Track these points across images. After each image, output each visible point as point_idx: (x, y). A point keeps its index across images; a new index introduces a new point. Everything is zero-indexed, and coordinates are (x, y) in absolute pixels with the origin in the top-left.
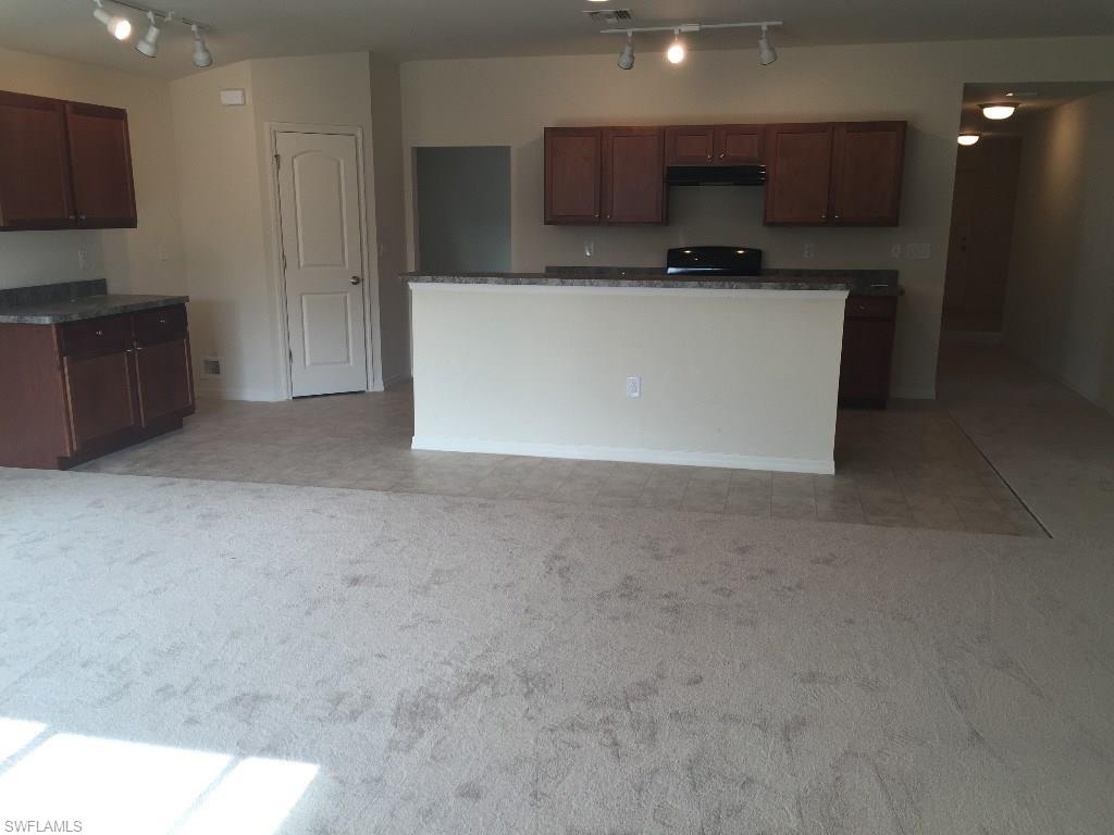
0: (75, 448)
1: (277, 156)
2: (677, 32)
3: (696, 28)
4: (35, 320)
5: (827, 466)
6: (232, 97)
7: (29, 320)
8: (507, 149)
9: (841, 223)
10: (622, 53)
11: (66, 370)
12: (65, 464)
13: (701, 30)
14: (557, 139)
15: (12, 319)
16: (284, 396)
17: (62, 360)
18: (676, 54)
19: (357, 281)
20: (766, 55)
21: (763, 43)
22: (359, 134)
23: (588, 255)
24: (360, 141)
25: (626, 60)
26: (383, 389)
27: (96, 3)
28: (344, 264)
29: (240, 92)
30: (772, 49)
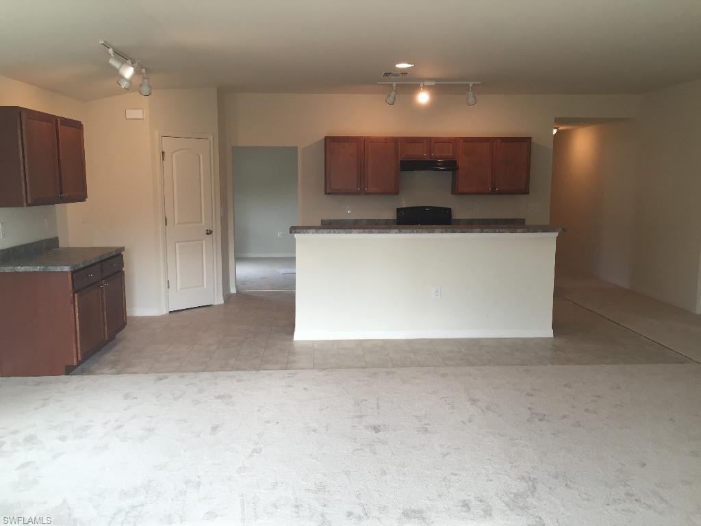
0: (80, 359)
1: (163, 153)
2: (422, 85)
3: (433, 83)
4: (58, 269)
5: (549, 333)
6: (137, 114)
7: (52, 269)
8: (296, 148)
9: (500, 193)
10: (389, 96)
11: (76, 304)
12: (69, 371)
13: (436, 84)
14: (332, 143)
15: (38, 269)
16: (165, 311)
17: (74, 296)
18: (423, 98)
19: (209, 232)
20: (471, 100)
21: (470, 93)
22: (211, 138)
23: (349, 213)
24: (212, 143)
25: (391, 100)
26: (223, 302)
27: (110, 54)
28: (201, 221)
29: (141, 111)
30: (474, 97)
